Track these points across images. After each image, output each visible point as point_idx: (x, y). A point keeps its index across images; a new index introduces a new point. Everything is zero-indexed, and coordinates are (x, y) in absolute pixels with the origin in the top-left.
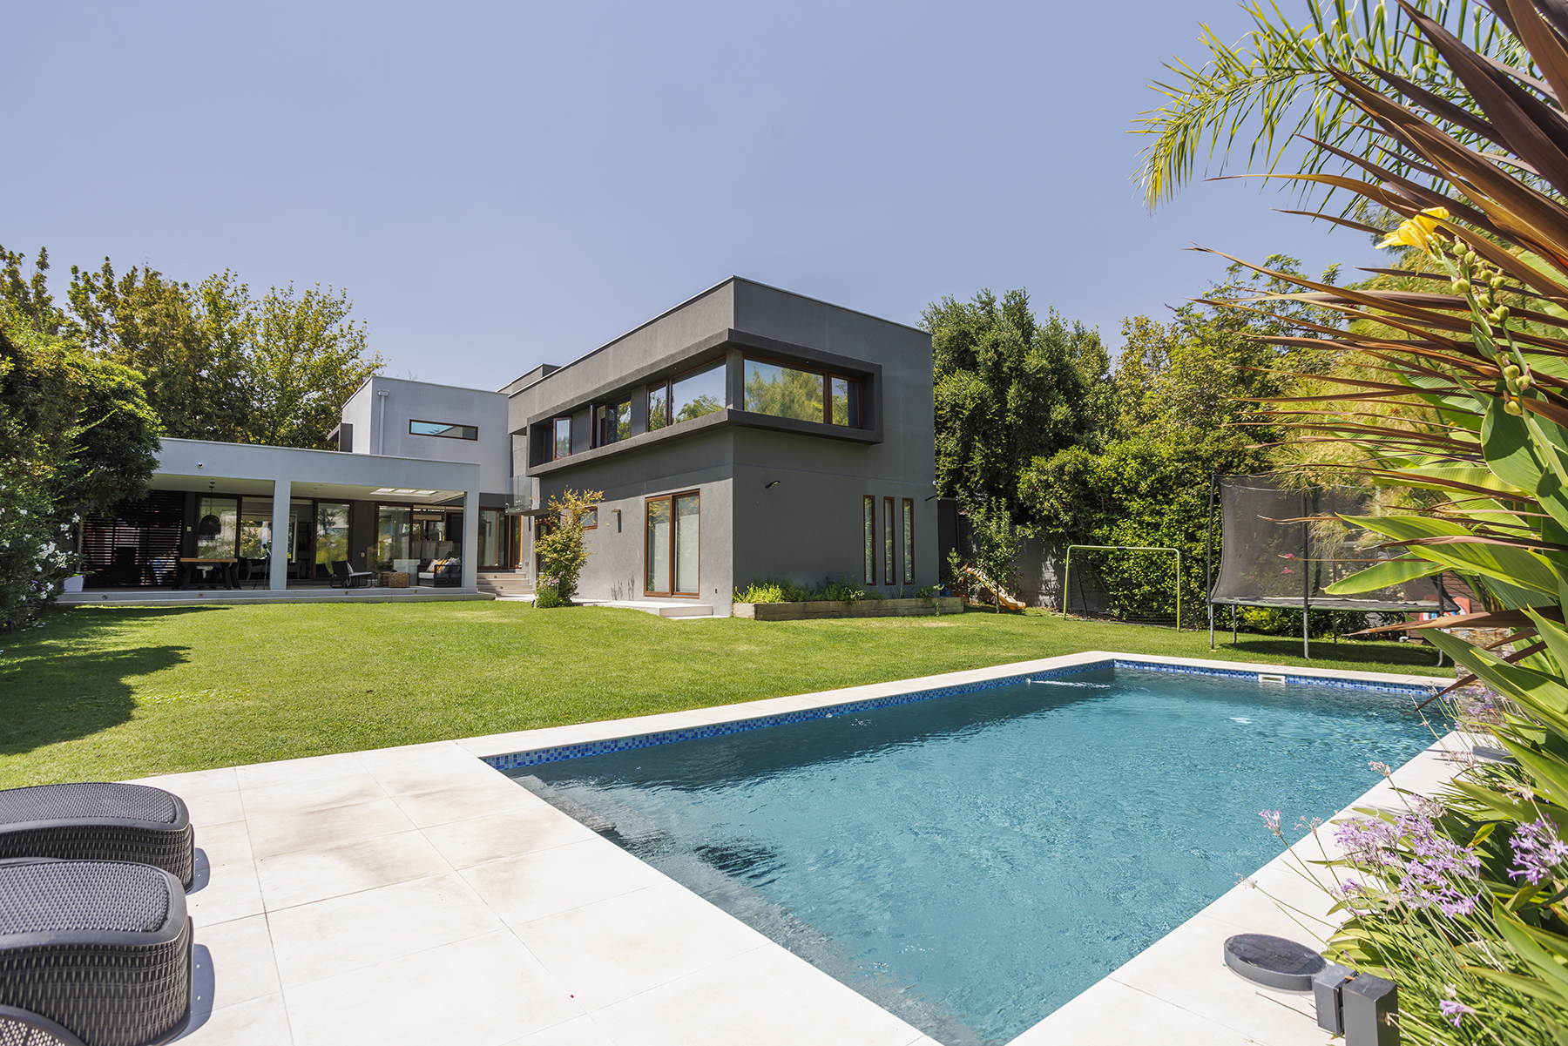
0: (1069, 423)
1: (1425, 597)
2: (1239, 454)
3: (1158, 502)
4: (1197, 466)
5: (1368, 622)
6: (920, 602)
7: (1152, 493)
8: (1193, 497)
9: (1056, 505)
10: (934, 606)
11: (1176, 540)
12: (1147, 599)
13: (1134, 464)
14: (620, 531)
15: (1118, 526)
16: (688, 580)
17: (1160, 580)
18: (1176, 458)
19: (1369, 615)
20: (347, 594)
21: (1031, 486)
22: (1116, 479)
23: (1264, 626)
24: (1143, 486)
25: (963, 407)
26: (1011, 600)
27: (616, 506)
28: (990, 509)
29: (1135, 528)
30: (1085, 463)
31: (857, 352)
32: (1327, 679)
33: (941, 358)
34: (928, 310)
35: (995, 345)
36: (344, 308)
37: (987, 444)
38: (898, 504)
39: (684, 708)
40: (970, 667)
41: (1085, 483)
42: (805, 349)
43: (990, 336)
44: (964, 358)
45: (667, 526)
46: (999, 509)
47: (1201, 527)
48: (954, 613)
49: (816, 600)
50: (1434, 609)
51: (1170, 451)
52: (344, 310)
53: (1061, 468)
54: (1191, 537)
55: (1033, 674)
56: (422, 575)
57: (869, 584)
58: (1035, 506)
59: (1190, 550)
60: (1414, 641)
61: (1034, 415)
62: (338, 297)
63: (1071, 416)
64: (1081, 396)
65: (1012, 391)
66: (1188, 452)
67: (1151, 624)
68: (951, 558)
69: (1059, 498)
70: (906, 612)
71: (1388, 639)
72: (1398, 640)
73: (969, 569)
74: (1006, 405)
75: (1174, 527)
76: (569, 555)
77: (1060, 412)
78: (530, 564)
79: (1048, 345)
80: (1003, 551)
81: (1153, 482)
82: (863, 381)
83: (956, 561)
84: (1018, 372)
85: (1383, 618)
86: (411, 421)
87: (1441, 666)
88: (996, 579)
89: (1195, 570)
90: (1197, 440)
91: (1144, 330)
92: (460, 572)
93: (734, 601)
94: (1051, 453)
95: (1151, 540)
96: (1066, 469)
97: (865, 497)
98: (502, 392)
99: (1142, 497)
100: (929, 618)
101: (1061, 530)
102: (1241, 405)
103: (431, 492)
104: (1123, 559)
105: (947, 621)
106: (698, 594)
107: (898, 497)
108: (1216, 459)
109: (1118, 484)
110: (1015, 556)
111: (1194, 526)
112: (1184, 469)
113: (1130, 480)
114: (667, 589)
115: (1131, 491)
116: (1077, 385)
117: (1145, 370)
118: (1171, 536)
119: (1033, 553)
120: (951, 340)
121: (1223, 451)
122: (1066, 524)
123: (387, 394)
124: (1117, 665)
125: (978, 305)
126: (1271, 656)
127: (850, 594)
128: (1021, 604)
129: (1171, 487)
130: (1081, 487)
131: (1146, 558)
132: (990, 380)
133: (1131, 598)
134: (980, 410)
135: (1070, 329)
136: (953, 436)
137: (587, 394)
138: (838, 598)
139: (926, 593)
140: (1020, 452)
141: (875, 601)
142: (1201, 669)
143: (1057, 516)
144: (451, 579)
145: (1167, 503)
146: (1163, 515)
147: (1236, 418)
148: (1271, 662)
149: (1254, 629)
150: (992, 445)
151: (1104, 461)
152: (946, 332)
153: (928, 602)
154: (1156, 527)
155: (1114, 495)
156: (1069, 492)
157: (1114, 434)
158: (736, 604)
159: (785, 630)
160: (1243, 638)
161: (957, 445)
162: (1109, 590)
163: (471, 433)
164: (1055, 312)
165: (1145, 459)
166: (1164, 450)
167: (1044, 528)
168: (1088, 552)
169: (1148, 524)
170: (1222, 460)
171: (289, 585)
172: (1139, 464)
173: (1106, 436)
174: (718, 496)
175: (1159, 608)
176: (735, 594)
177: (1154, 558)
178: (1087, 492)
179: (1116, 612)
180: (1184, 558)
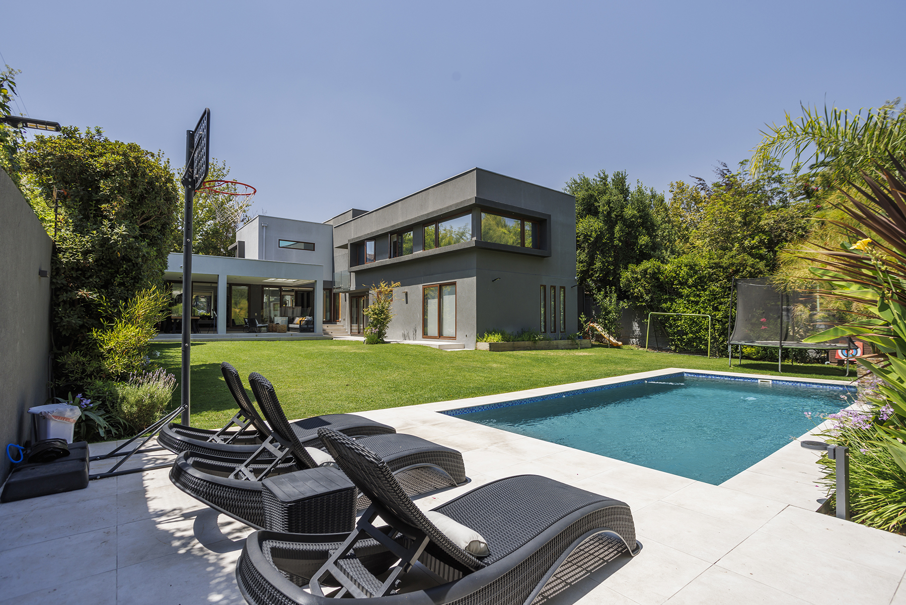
0: (648, 246)
1: (840, 342)
2: (743, 265)
3: (698, 290)
4: (720, 271)
5: (809, 354)
6: (570, 342)
7: (695, 285)
8: (717, 288)
9: (642, 290)
10: (577, 344)
11: (707, 310)
12: (690, 341)
13: (685, 269)
14: (407, 303)
15: (676, 302)
16: (448, 330)
17: (698, 331)
18: (709, 266)
19: (809, 351)
20: (257, 336)
21: (628, 280)
22: (675, 277)
23: (754, 356)
24: (690, 281)
25: (590, 236)
26: (614, 341)
27: (404, 289)
28: (606, 292)
29: (685, 303)
30: (659, 269)
31: (537, 207)
32: (792, 382)
33: (578, 208)
34: (570, 182)
35: (609, 203)
36: (225, 172)
37: (604, 256)
38: (557, 289)
39: (498, 393)
40: (615, 375)
41: (658, 279)
42: (513, 207)
43: (605, 198)
44: (590, 209)
45: (436, 300)
46: (611, 292)
47: (721, 303)
48: (587, 348)
49: (519, 341)
50: (845, 348)
51: (706, 263)
52: (225, 173)
53: (645, 271)
54: (716, 309)
55: (648, 378)
56: (291, 326)
57: (543, 332)
58: (630, 291)
59: (715, 315)
60: (833, 364)
61: (629, 241)
62: (221, 166)
63: (650, 242)
64: (654, 231)
65: (617, 228)
66: (715, 263)
67: (693, 354)
68: (582, 318)
69: (644, 287)
70: (563, 347)
71: (819, 363)
72: (824, 364)
73: (591, 324)
74: (614, 235)
75: (706, 303)
76: (383, 316)
77: (644, 240)
78: (346, 319)
79: (638, 203)
80: (613, 315)
81: (696, 279)
82: (541, 224)
83: (584, 319)
84: (621, 217)
85: (817, 352)
86: (279, 240)
87: (847, 376)
88: (608, 329)
89: (717, 326)
90: (721, 257)
91: (681, 189)
92: (313, 324)
93: (477, 341)
94: (638, 263)
95: (694, 310)
96: (648, 271)
97: (541, 286)
98: (326, 223)
99: (689, 287)
100: (575, 350)
101: (644, 304)
102: (745, 238)
103: (294, 280)
104: (678, 320)
105: (586, 352)
106: (455, 337)
107: (558, 286)
108: (731, 267)
109: (676, 280)
110: (619, 317)
111: (718, 303)
112: (713, 273)
113: (683, 278)
114: (437, 334)
115: (683, 284)
116: (653, 225)
117: (683, 212)
118: (705, 308)
119: (628, 316)
120: (583, 199)
121: (735, 263)
122: (647, 301)
123: (266, 225)
124: (685, 375)
125: (599, 179)
126: (761, 371)
127: (535, 337)
128: (620, 343)
129: (706, 282)
130: (656, 281)
131: (691, 320)
132: (605, 222)
133: (681, 340)
134: (599, 238)
135: (649, 193)
136: (584, 252)
137: (387, 228)
138: (529, 340)
139: (572, 337)
140: (621, 261)
141: (548, 341)
142: (729, 377)
143: (642, 297)
144: (308, 328)
145: (703, 290)
146: (701, 297)
147: (742, 245)
148: (763, 374)
149: (748, 357)
150: (606, 256)
151: (668, 267)
152: (580, 195)
153: (574, 342)
154: (697, 303)
155: (674, 286)
156: (649, 283)
157: (673, 252)
158: (478, 343)
159: (509, 356)
160: (744, 362)
161: (586, 257)
162: (669, 336)
163: (310, 247)
164: (640, 183)
165: (692, 267)
166: (703, 262)
167: (634, 303)
168: (659, 316)
169: (692, 302)
170: (734, 268)
171: (227, 331)
172: (688, 269)
173: (669, 253)
174: (468, 285)
175: (697, 346)
176: (477, 337)
177: (695, 320)
178: (659, 284)
179: (673, 348)
180: (712, 320)
